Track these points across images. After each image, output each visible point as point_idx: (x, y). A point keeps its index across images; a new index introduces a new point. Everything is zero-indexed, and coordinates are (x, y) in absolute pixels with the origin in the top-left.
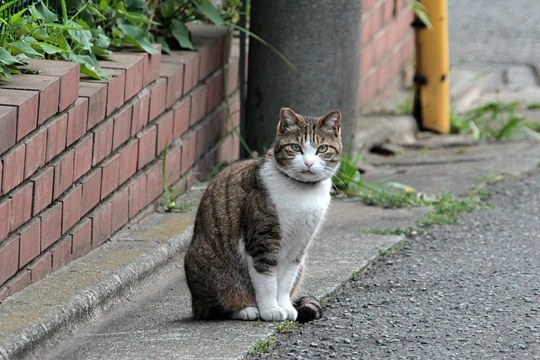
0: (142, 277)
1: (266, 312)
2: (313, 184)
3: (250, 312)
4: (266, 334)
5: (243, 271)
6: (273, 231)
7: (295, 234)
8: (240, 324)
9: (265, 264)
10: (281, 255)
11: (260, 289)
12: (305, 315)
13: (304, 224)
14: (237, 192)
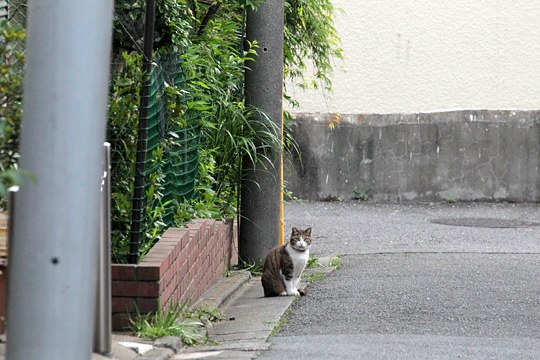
0: (236, 290)
1: (289, 293)
2: (303, 251)
3: (285, 293)
4: (293, 298)
5: (282, 280)
6: (291, 266)
7: (298, 268)
8: (281, 298)
9: (289, 278)
10: (294, 274)
11: (287, 286)
12: (302, 294)
13: (300, 264)
14: (279, 255)
